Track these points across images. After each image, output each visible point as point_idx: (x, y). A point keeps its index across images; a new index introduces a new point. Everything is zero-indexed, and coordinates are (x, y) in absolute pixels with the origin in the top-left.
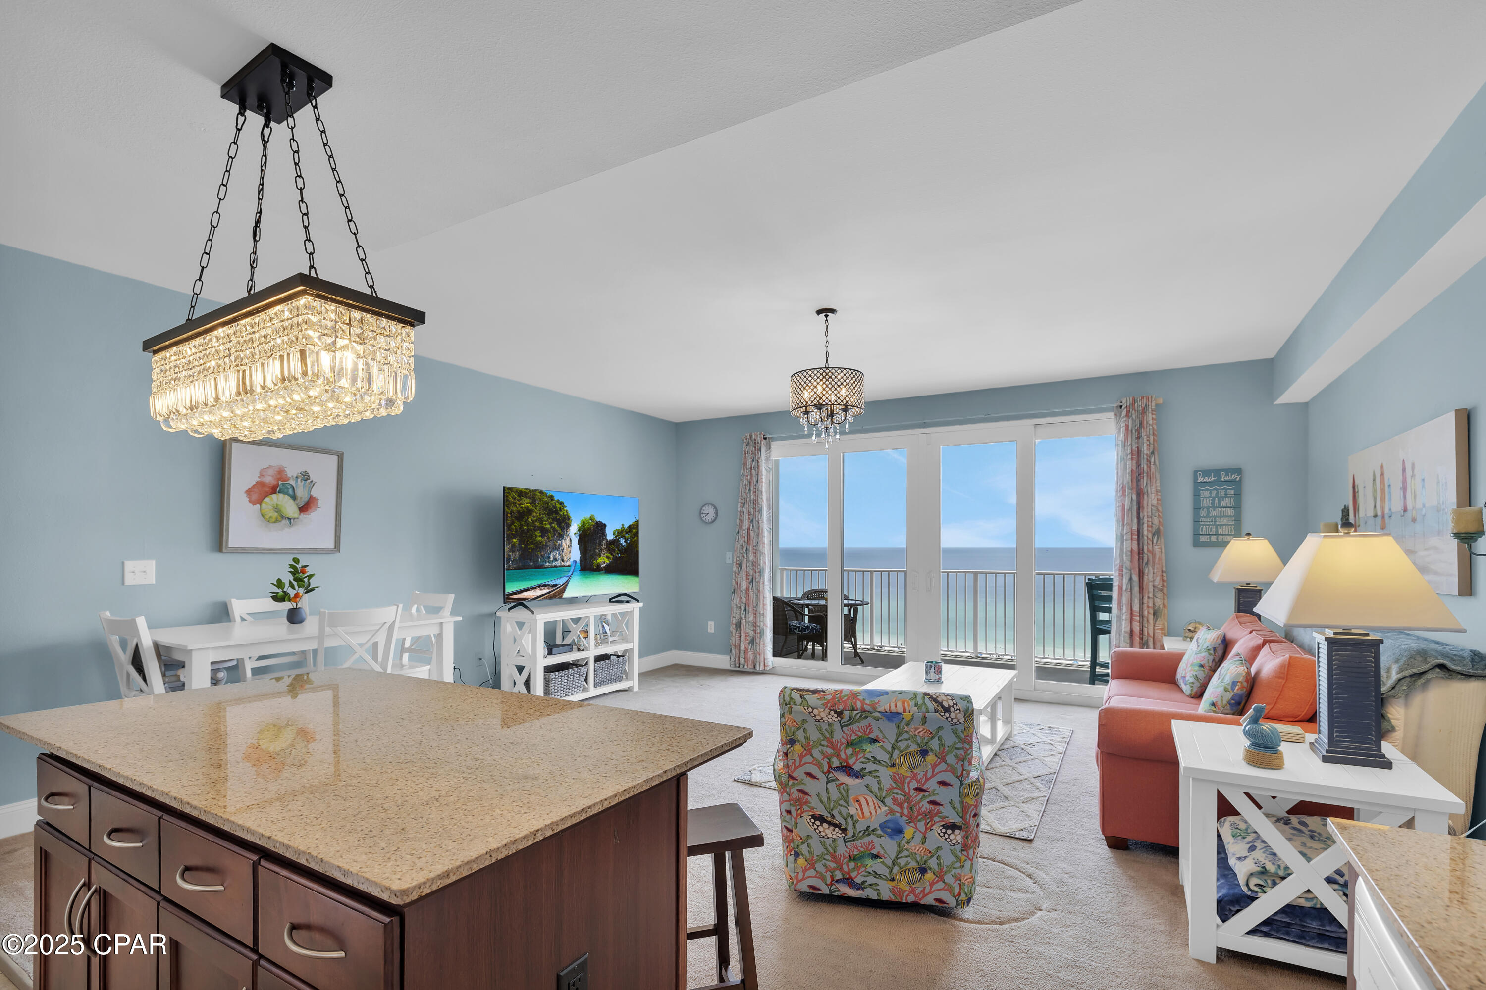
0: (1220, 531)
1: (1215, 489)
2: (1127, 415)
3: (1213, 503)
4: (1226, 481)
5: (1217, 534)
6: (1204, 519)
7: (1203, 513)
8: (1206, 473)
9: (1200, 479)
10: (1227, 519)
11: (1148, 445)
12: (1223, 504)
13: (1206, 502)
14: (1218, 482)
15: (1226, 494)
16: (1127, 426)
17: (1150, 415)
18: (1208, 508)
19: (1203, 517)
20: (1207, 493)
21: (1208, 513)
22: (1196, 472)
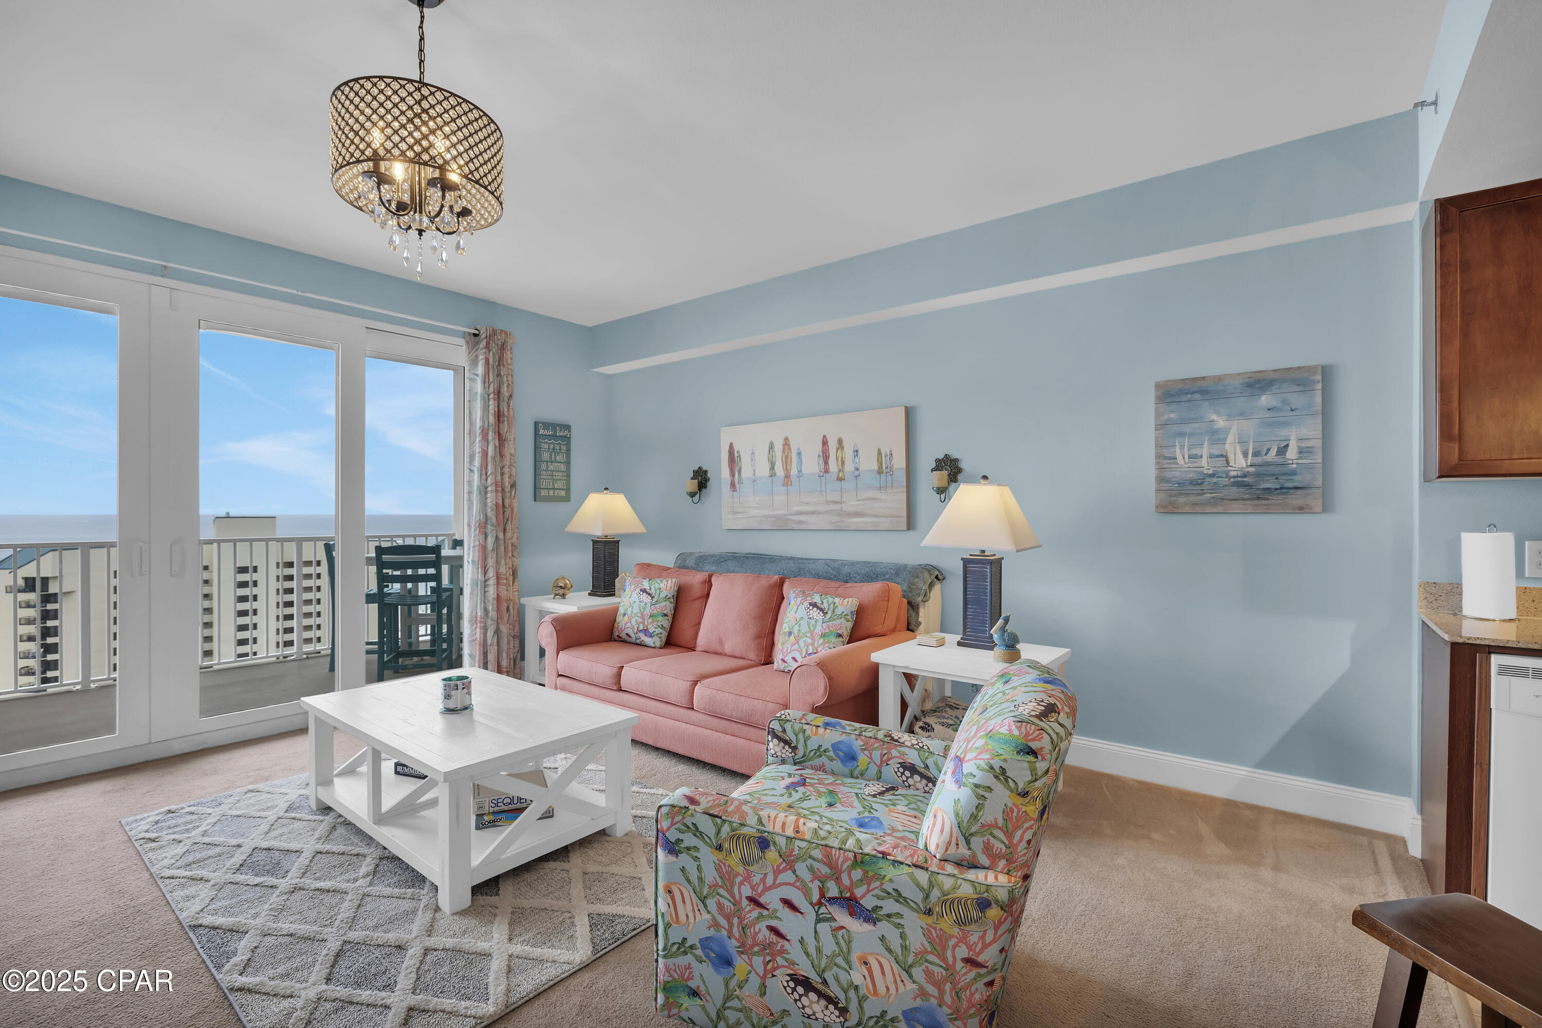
0: (556, 486)
1: (552, 443)
2: (487, 346)
3: (551, 457)
4: (560, 436)
5: (553, 489)
6: (544, 473)
7: (543, 466)
8: (547, 425)
9: (541, 432)
10: (560, 474)
11: (508, 386)
12: (558, 458)
13: (546, 456)
14: (554, 436)
15: (560, 450)
16: (487, 361)
17: (509, 353)
18: (547, 462)
19: (543, 470)
20: (546, 446)
21: (547, 466)
22: (536, 424)
